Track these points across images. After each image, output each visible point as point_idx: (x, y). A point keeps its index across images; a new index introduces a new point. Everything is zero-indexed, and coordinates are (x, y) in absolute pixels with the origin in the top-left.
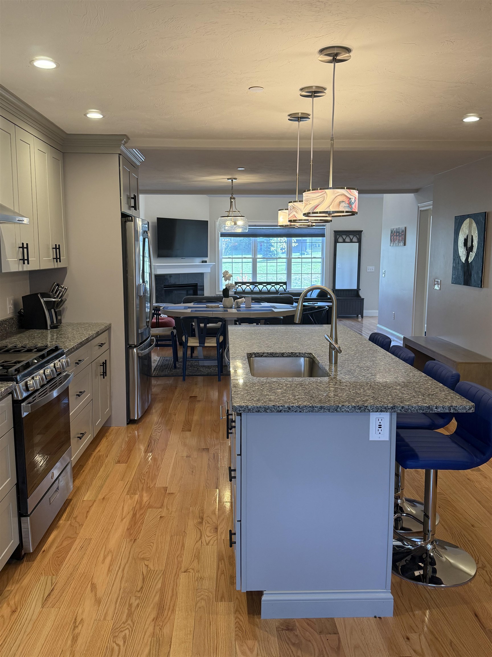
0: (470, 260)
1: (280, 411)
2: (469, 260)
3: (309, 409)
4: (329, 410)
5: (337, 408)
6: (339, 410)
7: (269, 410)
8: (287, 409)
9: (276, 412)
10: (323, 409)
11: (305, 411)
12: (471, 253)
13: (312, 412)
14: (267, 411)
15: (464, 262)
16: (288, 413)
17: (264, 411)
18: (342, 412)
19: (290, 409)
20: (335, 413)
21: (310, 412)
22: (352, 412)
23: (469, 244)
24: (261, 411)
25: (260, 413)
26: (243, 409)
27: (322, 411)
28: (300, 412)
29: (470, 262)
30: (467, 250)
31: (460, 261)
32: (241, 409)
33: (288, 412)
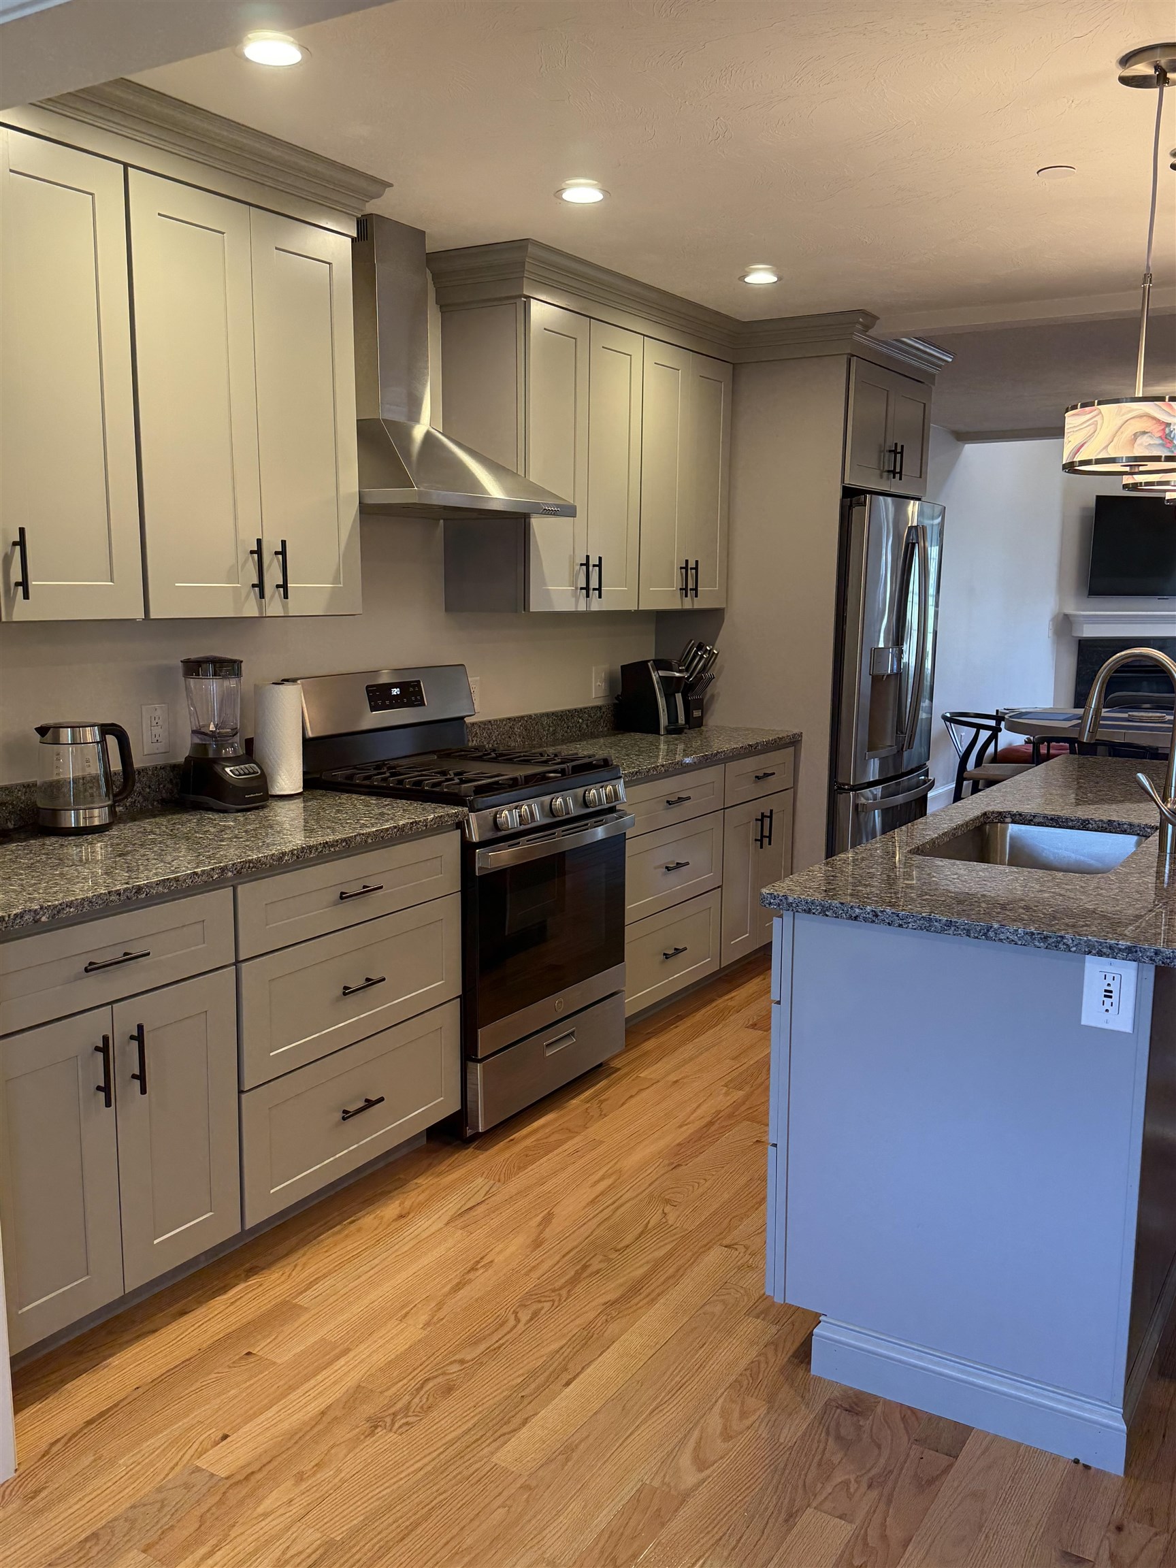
1: (856, 918)
3: (921, 922)
4: (968, 931)
5: (988, 931)
6: (991, 934)
7: (831, 911)
8: (871, 916)
9: (847, 919)
10: (953, 928)
11: (910, 925)
13: (927, 930)
14: (827, 913)
16: (874, 924)
17: (820, 913)
18: (1001, 940)
19: (877, 916)
20: (983, 942)
21: (921, 929)
22: (1024, 945)
24: (814, 911)
25: (812, 915)
26: (777, 901)
27: (951, 932)
28: (900, 926)
32: (772, 901)
33: (873, 922)
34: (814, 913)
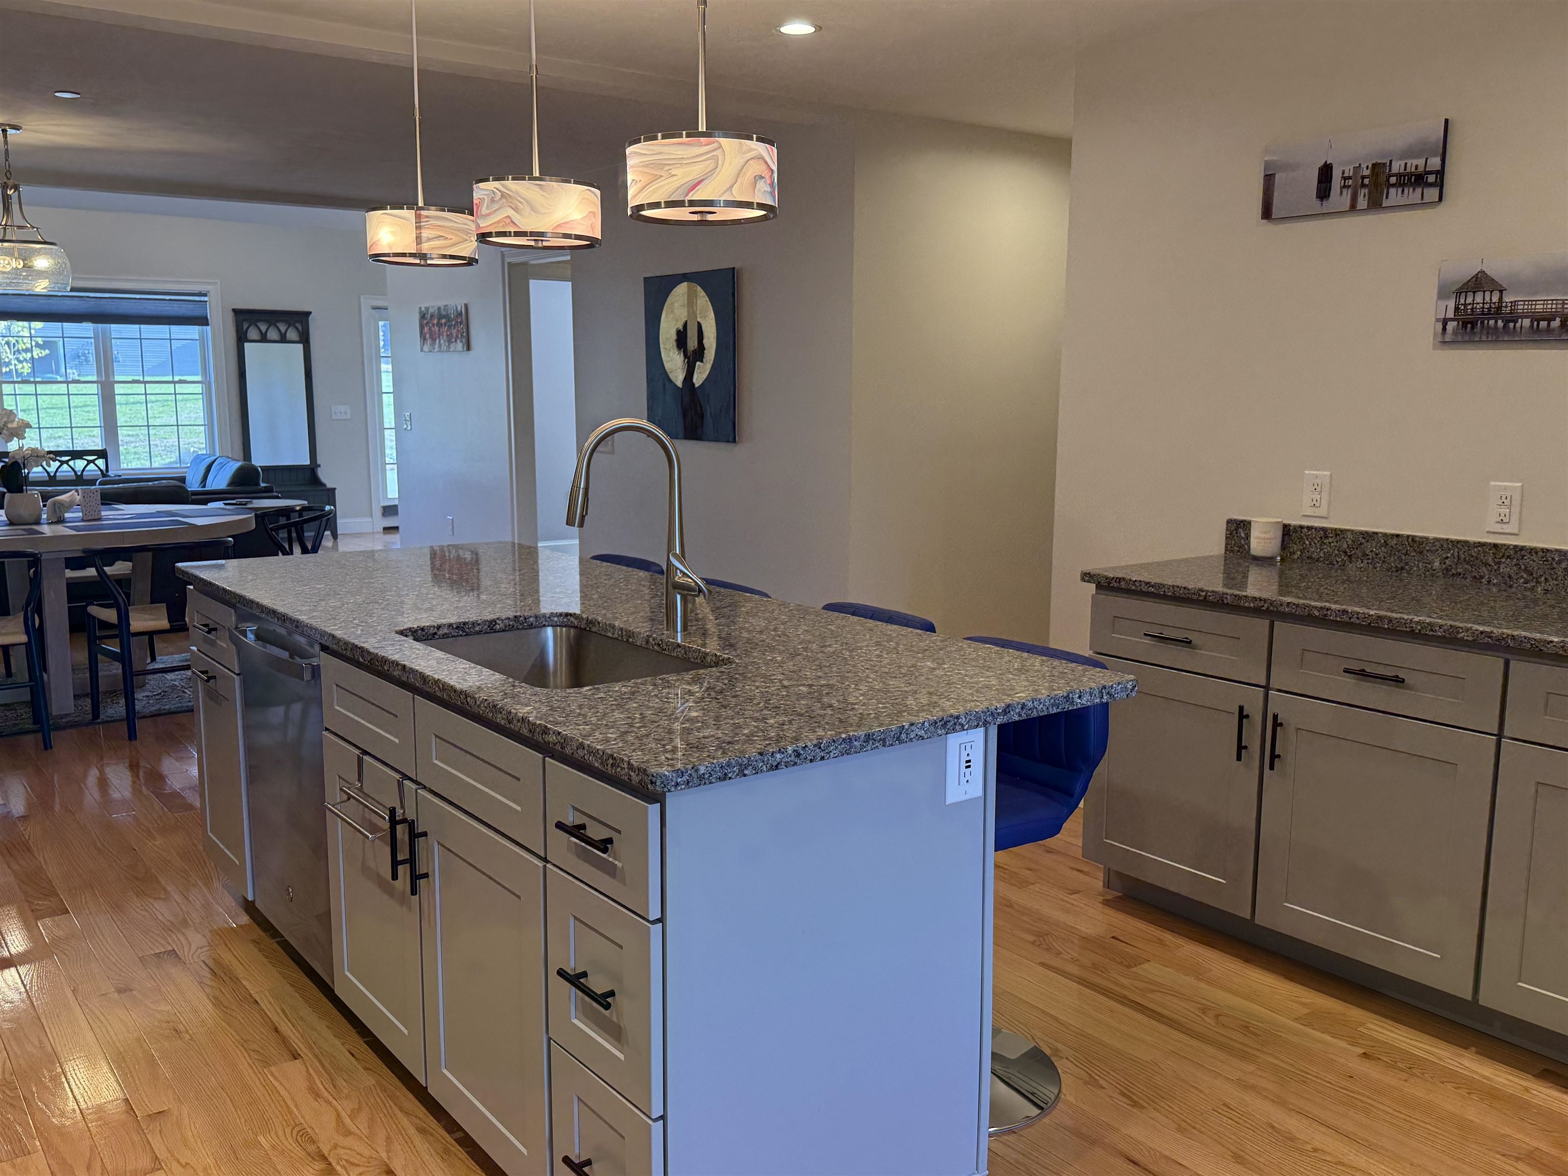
0: (699, 378)
1: (777, 767)
2: (694, 381)
3: (842, 746)
4: (884, 740)
5: (901, 733)
6: (903, 736)
7: (751, 767)
8: (793, 757)
9: (768, 770)
10: (871, 742)
11: (832, 754)
12: (698, 363)
13: (848, 754)
14: (746, 772)
15: (679, 384)
16: (795, 767)
17: (737, 775)
18: (911, 740)
19: (798, 755)
20: (898, 747)
21: (843, 755)
22: (930, 737)
23: (692, 344)
24: (730, 775)
25: (728, 781)
26: (686, 778)
27: (869, 748)
28: (822, 758)
29: (697, 385)
30: (686, 356)
31: (667, 383)
32: (679, 780)
33: (795, 764)
34: (730, 778)
